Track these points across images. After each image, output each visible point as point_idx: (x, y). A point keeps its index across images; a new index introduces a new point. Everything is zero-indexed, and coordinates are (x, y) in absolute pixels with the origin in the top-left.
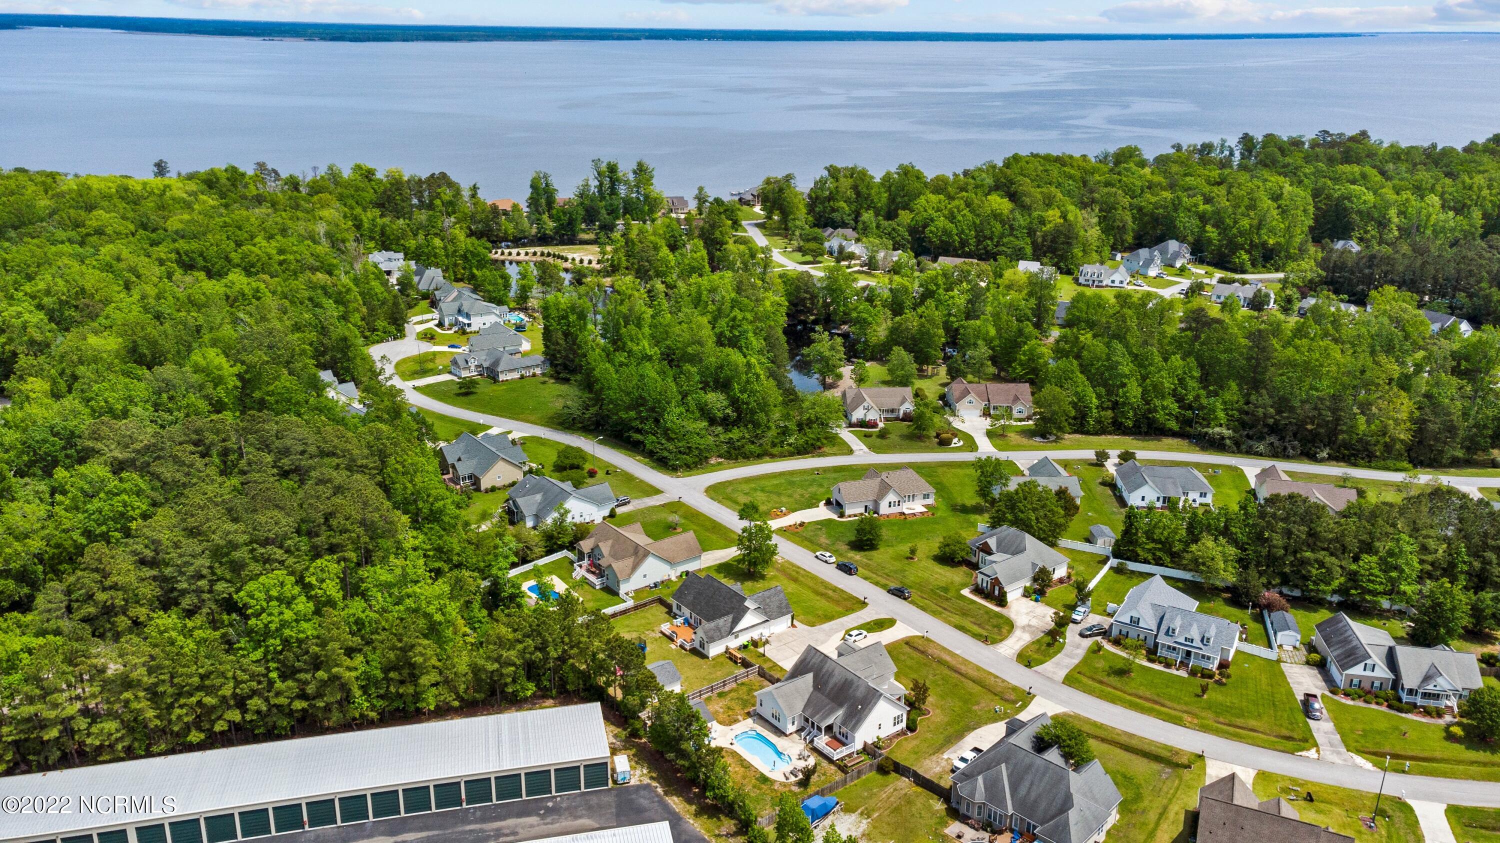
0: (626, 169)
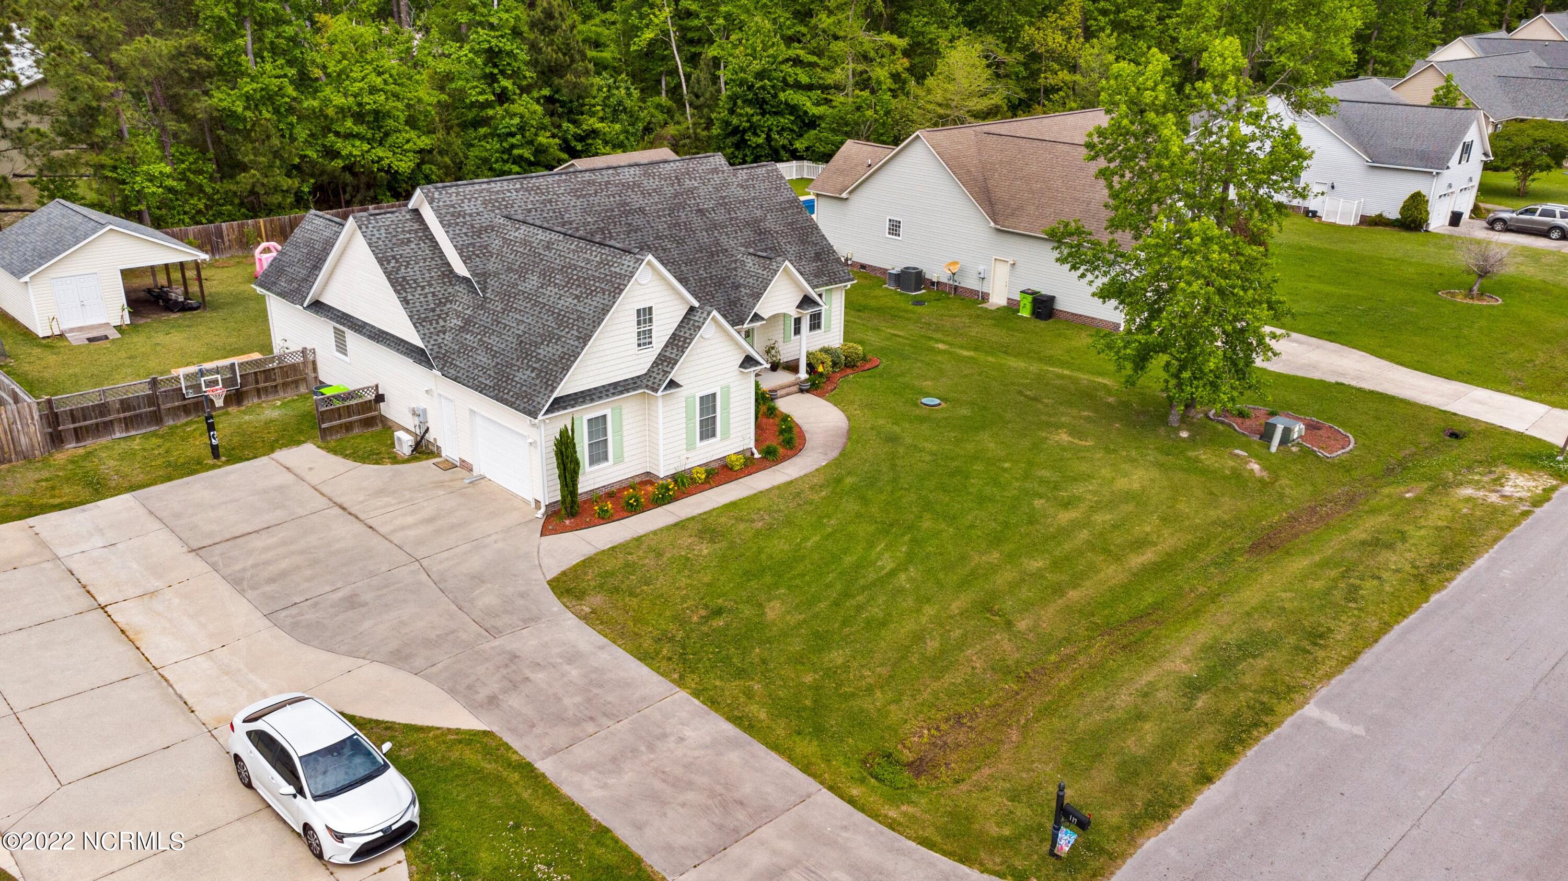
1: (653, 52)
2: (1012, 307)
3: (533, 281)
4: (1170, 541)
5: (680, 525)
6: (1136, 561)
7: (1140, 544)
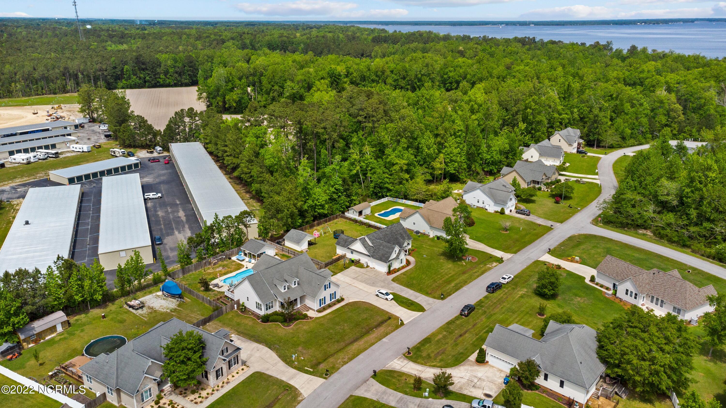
1: (357, 175)
2: (434, 237)
3: (382, 247)
4: (453, 273)
5: (401, 274)
6: (450, 275)
7: (450, 274)
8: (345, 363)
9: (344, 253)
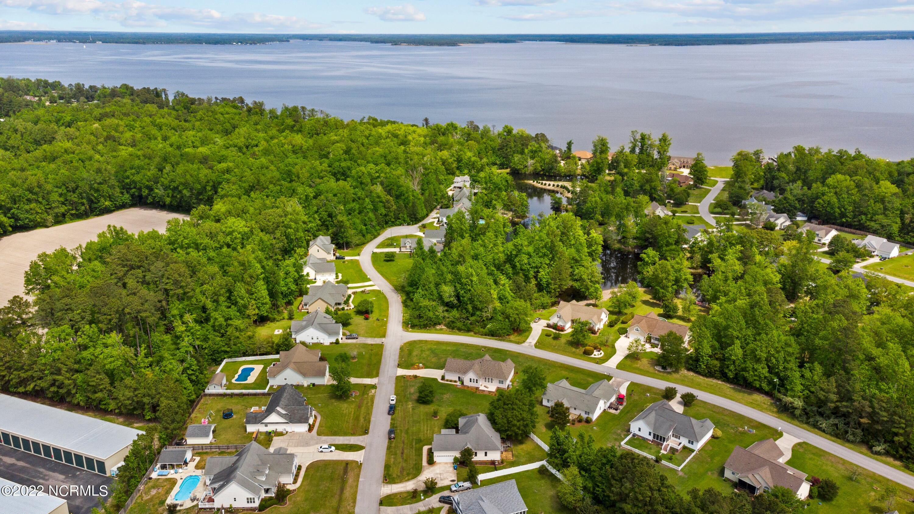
0: (655, 138)
2: (309, 386)
4: (353, 410)
6: (353, 413)
8: (354, 507)
9: (257, 428)
